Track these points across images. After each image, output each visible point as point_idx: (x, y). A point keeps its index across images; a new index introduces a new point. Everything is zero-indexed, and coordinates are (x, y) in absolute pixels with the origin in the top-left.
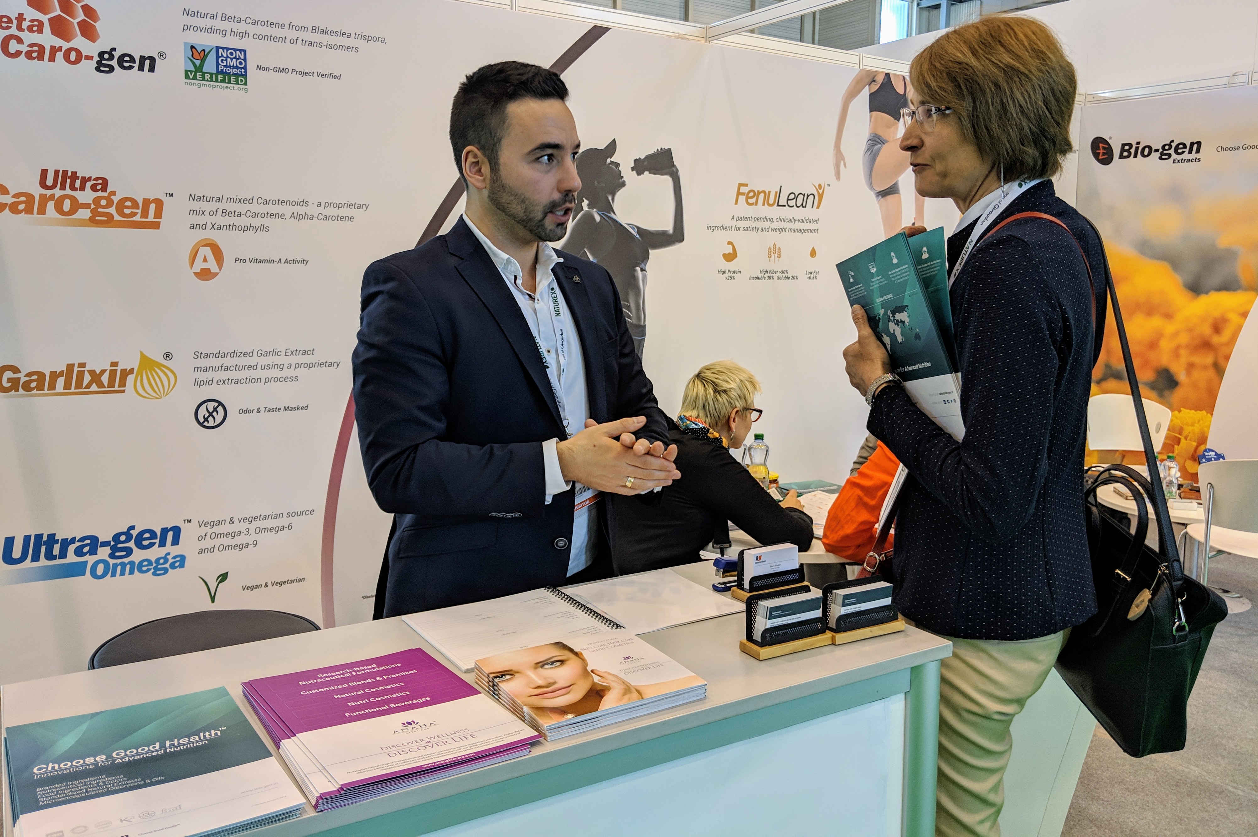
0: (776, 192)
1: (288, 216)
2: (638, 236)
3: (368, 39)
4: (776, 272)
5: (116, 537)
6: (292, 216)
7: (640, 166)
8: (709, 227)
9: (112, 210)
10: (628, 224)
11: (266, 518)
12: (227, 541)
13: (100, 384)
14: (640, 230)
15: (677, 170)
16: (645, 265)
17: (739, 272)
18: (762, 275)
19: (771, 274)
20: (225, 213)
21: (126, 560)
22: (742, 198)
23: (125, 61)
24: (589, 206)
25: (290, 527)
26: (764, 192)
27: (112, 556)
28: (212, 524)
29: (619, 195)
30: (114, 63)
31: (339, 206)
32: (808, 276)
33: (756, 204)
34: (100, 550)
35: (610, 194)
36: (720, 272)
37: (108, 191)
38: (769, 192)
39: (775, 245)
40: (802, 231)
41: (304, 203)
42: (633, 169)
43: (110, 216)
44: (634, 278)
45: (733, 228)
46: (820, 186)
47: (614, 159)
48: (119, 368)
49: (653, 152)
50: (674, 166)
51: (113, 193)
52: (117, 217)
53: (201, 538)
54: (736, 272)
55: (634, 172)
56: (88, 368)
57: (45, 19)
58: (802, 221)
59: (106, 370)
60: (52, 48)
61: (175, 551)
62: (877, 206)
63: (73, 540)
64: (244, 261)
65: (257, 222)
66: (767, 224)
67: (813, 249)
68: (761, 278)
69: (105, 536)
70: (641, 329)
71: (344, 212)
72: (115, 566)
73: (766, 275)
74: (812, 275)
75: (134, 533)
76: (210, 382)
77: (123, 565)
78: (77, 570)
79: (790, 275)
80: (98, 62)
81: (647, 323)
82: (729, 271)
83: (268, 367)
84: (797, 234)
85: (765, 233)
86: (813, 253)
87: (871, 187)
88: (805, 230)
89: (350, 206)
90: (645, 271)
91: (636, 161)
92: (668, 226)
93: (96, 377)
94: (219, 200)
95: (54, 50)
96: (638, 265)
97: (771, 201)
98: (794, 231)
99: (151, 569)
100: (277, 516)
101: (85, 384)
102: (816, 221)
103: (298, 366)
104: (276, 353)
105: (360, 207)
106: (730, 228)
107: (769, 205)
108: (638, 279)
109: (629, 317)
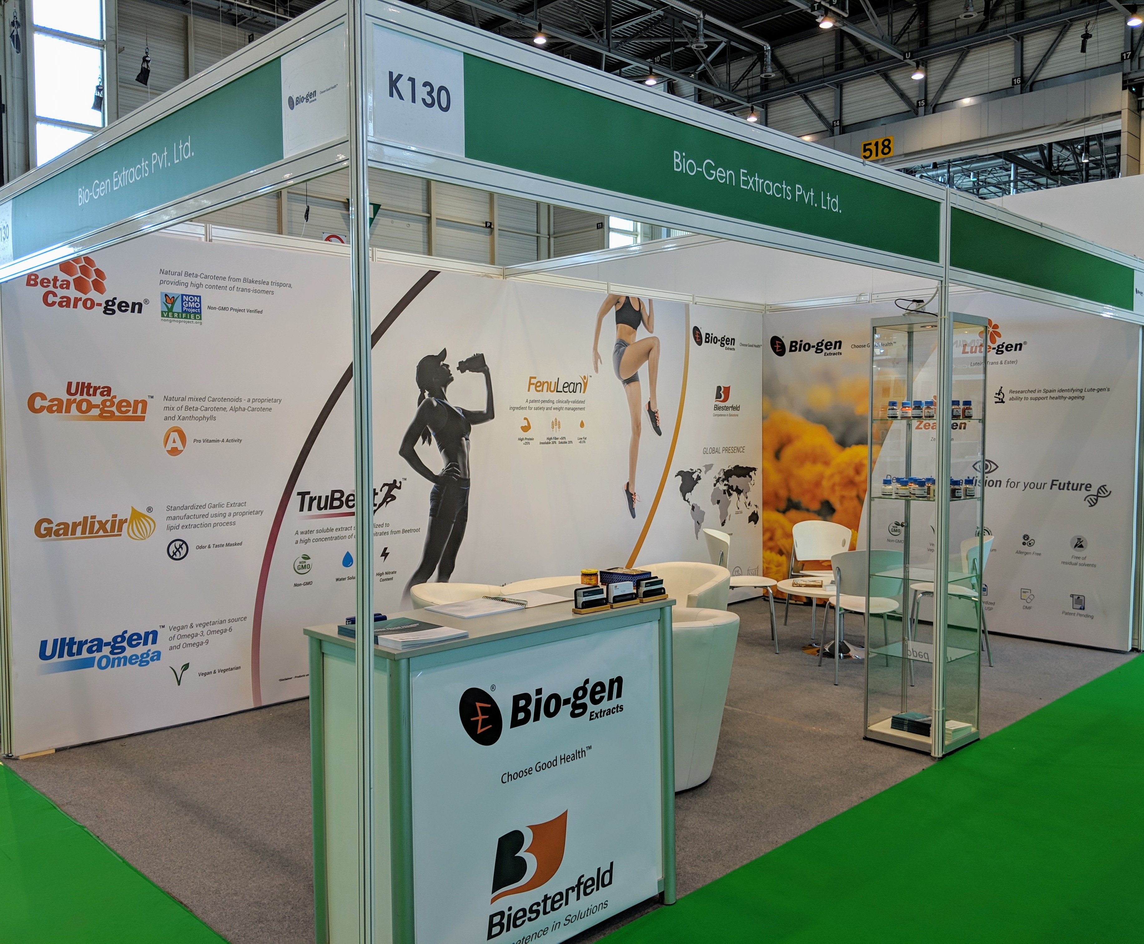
0: (555, 382)
1: (228, 409)
2: (463, 416)
3: (280, 285)
4: (557, 439)
5: (115, 639)
6: (231, 409)
7: (463, 367)
8: (511, 408)
9: (114, 409)
10: (456, 407)
11: (214, 623)
12: (188, 641)
13: (105, 531)
14: (464, 411)
15: (488, 369)
16: (469, 436)
17: (533, 439)
18: (548, 441)
19: (554, 440)
20: (188, 408)
21: (121, 656)
22: (533, 387)
23: (123, 306)
24: (430, 395)
25: (230, 629)
26: (547, 382)
27: (112, 653)
28: (178, 629)
29: (449, 387)
30: (115, 308)
31: (262, 401)
32: (580, 441)
33: (542, 391)
34: (104, 648)
35: (443, 386)
36: (519, 439)
37: (111, 395)
38: (551, 382)
39: (556, 419)
40: (574, 409)
41: (239, 400)
42: (458, 369)
43: (112, 413)
44: (461, 445)
45: (527, 408)
46: (585, 377)
47: (445, 362)
48: (118, 519)
49: (471, 357)
50: (486, 365)
51: (115, 397)
52: (117, 414)
53: (171, 639)
54: (531, 439)
55: (459, 371)
56: (97, 519)
57: (71, 279)
58: (574, 402)
59: (109, 521)
60: (76, 298)
61: (153, 648)
62: (624, 390)
63: (86, 642)
64: (200, 442)
65: (208, 414)
66: (550, 405)
67: (582, 421)
68: (547, 443)
69: (107, 638)
70: (466, 482)
71: (265, 405)
72: (114, 659)
73: (551, 441)
74: (582, 440)
75: (127, 636)
76: (177, 527)
77: (119, 659)
78: (88, 664)
79: (567, 440)
80: (105, 308)
81: (471, 477)
82: (526, 439)
83: (216, 515)
84: (570, 411)
85: (549, 411)
86: (582, 425)
87: (619, 377)
88: (576, 409)
89: (269, 400)
90: (468, 440)
91: (460, 363)
92: (484, 408)
93: (102, 525)
94: (183, 399)
95: (77, 300)
96: (463, 436)
97: (552, 389)
98: (569, 409)
99: (137, 662)
100: (221, 622)
101: (95, 531)
102: (583, 402)
103: (236, 514)
104: (221, 506)
105: (276, 401)
106: (525, 408)
107: (551, 391)
108: (464, 446)
109: (459, 473)
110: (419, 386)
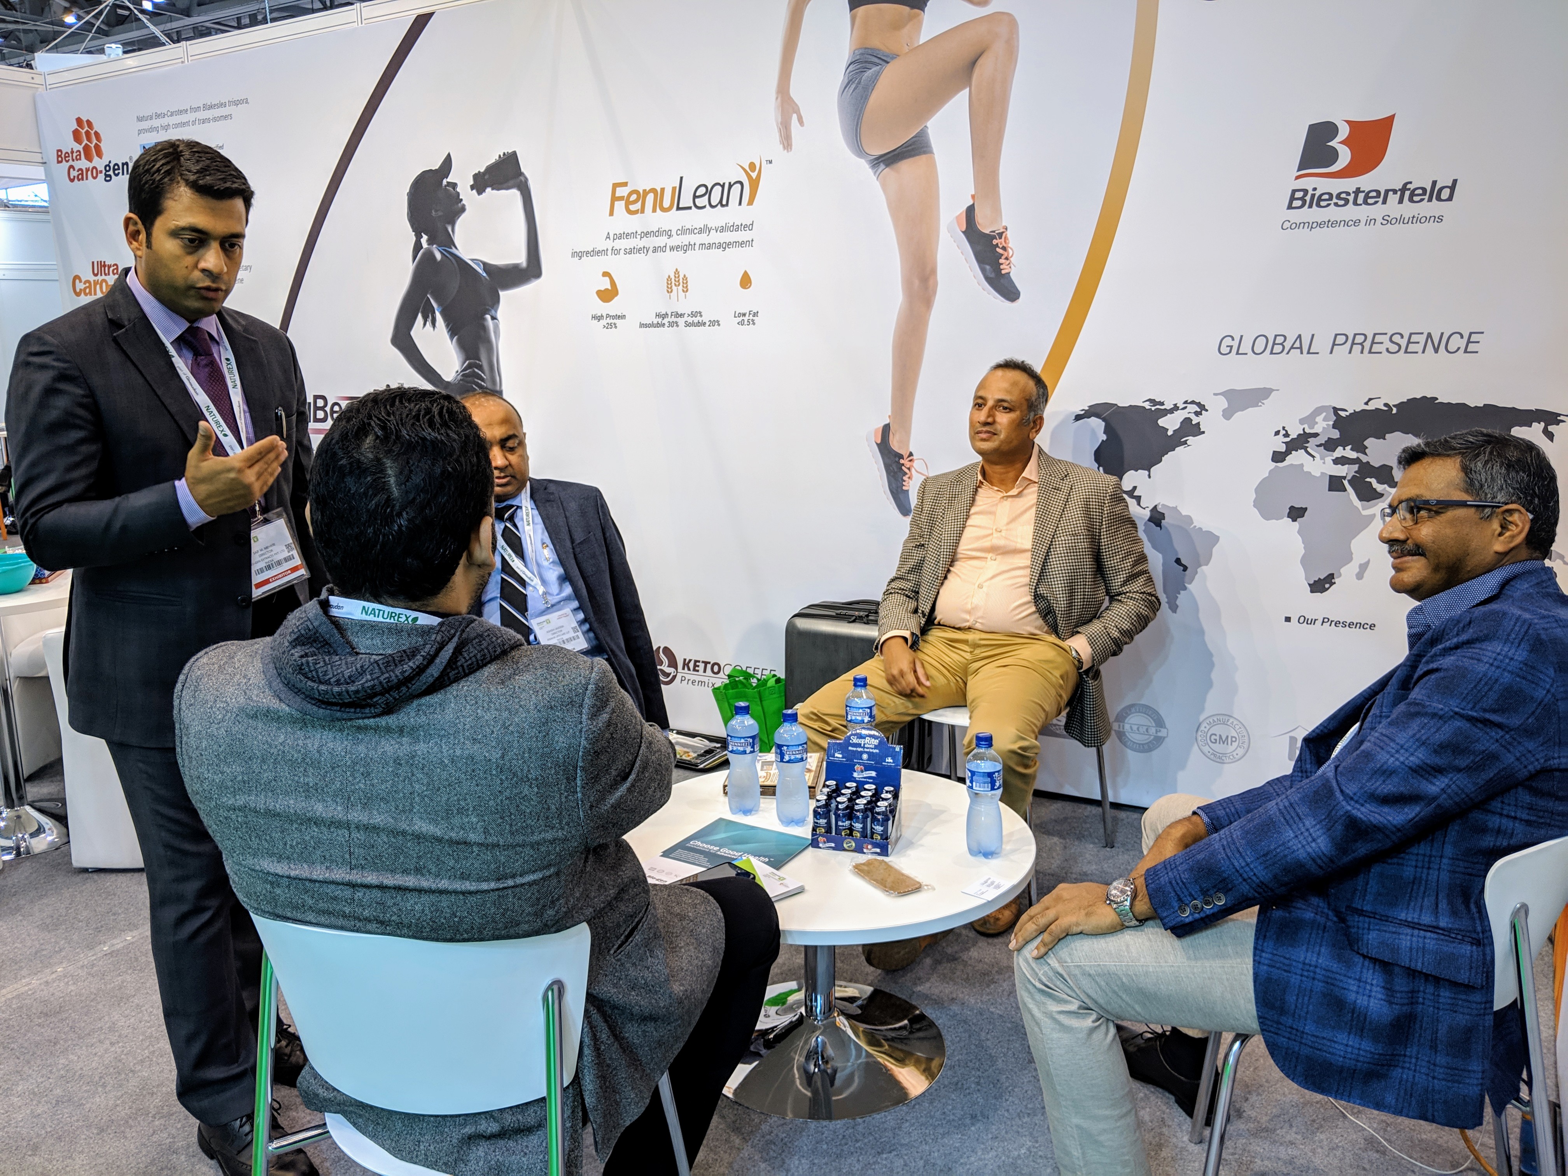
0: (674, 189)
2: (485, 275)
4: (682, 315)
7: (481, 183)
8: (575, 254)
10: (472, 260)
14: (486, 266)
15: (526, 179)
16: (496, 312)
17: (623, 317)
18: (660, 320)
19: (674, 319)
22: (620, 206)
24: (430, 242)
26: (654, 190)
32: (737, 319)
33: (643, 211)
35: (449, 223)
36: (594, 317)
38: (660, 190)
39: (677, 272)
40: (724, 246)
42: (472, 188)
44: (484, 328)
45: (609, 252)
46: (752, 166)
47: (450, 179)
49: (495, 160)
50: (521, 174)
54: (618, 317)
55: (474, 191)
58: (722, 229)
62: (877, 185)
66: (661, 241)
67: (746, 274)
68: (658, 325)
73: (666, 321)
74: (746, 319)
79: (705, 318)
80: (105, 174)
81: (504, 388)
82: (608, 316)
84: (715, 251)
85: (660, 254)
86: (746, 281)
87: (859, 149)
88: (729, 244)
90: (498, 320)
91: (476, 176)
92: (521, 259)
95: (87, 171)
96: (487, 311)
97: (666, 203)
98: (709, 246)
102: (749, 227)
106: (605, 252)
107: (664, 210)
108: (489, 330)
109: (483, 380)
110: (412, 226)
